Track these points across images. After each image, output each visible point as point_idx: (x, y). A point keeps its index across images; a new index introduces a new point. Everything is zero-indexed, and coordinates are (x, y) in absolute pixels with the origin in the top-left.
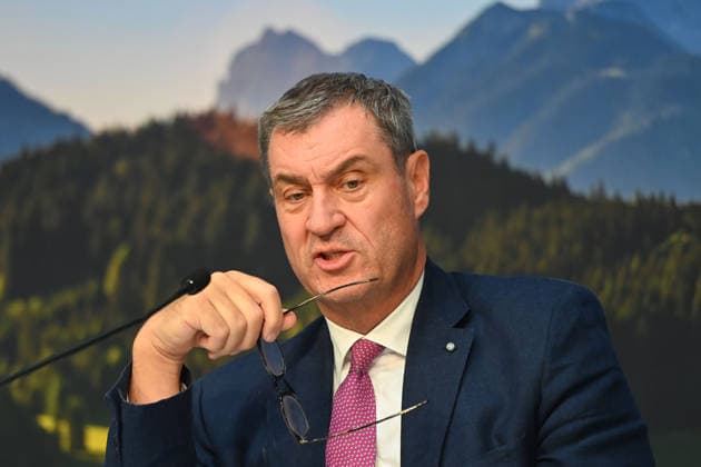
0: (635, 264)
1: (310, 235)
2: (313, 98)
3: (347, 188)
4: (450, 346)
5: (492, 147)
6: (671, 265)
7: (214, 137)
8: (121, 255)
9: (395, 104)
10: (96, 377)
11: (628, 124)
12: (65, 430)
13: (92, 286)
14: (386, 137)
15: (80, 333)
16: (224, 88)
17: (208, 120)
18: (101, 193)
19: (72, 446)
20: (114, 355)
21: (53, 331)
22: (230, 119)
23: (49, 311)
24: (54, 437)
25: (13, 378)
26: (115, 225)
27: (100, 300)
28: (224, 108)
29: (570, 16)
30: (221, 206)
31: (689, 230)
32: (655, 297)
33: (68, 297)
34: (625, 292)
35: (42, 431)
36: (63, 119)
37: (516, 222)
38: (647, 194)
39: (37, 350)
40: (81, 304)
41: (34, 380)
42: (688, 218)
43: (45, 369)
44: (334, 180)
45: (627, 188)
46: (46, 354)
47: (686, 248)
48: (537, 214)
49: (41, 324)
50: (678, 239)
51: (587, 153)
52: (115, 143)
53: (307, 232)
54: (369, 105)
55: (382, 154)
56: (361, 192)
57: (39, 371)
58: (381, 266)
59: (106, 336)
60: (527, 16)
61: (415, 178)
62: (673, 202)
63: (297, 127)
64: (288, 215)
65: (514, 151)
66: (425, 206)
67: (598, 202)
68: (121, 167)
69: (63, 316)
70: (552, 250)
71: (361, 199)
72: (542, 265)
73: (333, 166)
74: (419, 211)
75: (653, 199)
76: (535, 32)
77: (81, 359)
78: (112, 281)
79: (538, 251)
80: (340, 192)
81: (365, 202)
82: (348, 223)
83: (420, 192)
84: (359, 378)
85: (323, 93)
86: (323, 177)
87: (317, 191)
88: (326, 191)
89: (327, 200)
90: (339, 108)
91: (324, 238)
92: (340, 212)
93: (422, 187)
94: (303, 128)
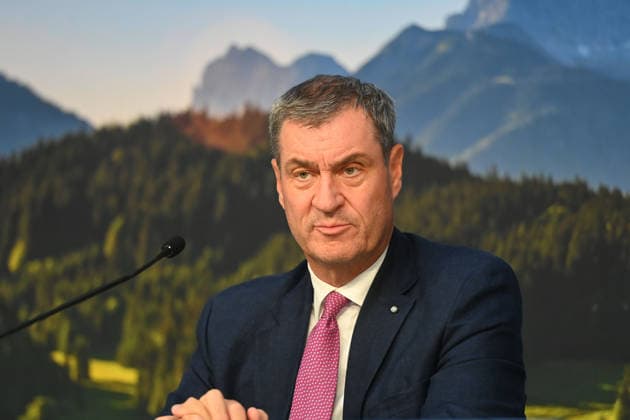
0: (521, 230)
1: (313, 209)
3: (346, 174)
4: (394, 309)
6: (549, 231)
7: (189, 131)
8: (117, 225)
9: (386, 108)
10: (97, 321)
11: (515, 120)
12: (73, 363)
13: (94, 250)
14: (379, 136)
15: (85, 286)
16: (198, 93)
17: (186, 118)
18: (101, 176)
19: (80, 376)
20: (112, 304)
21: (64, 285)
22: (203, 117)
23: (60, 269)
24: (65, 368)
25: (32, 322)
26: (112, 201)
27: (101, 260)
28: (198, 109)
29: (469, 36)
31: (562, 202)
32: (537, 255)
33: (76, 258)
34: (514, 253)
35: (55, 365)
36: (71, 117)
37: (428, 198)
38: (530, 175)
39: (51, 300)
40: (86, 264)
41: (48, 324)
42: (563, 194)
43: (58, 315)
45: (515, 171)
46: (58, 303)
47: (561, 218)
48: (445, 192)
49: (53, 279)
50: (555, 210)
51: (484, 144)
52: (112, 136)
53: (311, 206)
54: (368, 109)
56: (359, 179)
57: (52, 317)
58: (367, 238)
60: (437, 35)
61: (394, 166)
62: (550, 181)
64: (296, 190)
65: (428, 141)
66: (399, 188)
67: (492, 183)
68: (117, 155)
69: (71, 274)
70: (456, 219)
71: (358, 184)
72: (448, 232)
73: (340, 158)
74: (395, 193)
76: (442, 48)
77: (86, 307)
78: (110, 245)
79: (446, 220)
80: (341, 177)
81: (361, 187)
82: (346, 203)
83: (395, 178)
84: (328, 324)
85: (334, 96)
86: (330, 165)
87: (325, 176)
88: (331, 177)
89: (332, 184)
90: (347, 109)
91: (329, 214)
92: (341, 194)
93: (397, 174)
94: (316, 124)
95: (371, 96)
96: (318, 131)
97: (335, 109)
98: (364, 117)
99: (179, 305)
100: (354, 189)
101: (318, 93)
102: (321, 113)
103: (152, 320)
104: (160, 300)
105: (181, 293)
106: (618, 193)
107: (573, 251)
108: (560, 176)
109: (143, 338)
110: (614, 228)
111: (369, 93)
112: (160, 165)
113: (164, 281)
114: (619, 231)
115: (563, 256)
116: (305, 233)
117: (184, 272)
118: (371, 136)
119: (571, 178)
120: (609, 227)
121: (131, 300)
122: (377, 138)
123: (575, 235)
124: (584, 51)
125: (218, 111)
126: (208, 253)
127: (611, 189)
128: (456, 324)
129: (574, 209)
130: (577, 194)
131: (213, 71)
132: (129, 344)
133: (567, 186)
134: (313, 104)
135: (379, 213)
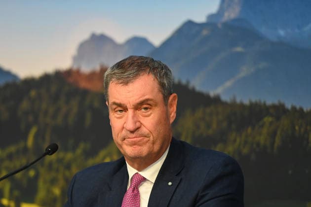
0: (249, 130)
1: (124, 129)
3: (143, 110)
4: (170, 184)
5: (188, 82)
6: (265, 131)
7: (71, 80)
8: (34, 131)
9: (166, 74)
10: (25, 183)
11: (245, 71)
12: (12, 205)
13: (21, 145)
14: (161, 90)
15: (18, 164)
16: (76, 59)
17: (69, 73)
18: (25, 105)
20: (32, 173)
21: (7, 163)
22: (78, 72)
23: (4, 155)
26: (31, 118)
27: (25, 150)
28: (75, 68)
29: (220, 26)
30: (75, 110)
31: (272, 115)
32: (258, 144)
33: (12, 149)
34: (246, 142)
35: (3, 206)
36: (8, 74)
37: (199, 113)
38: (254, 100)
40: (18, 152)
42: (271, 111)
43: (4, 180)
44: (138, 107)
45: (245, 98)
46: (4, 174)
47: (271, 123)
48: (208, 110)
50: (268, 119)
51: (228, 84)
52: (30, 83)
53: (123, 128)
54: (155, 75)
55: (159, 97)
56: (149, 113)
60: (201, 26)
61: (171, 105)
62: (265, 104)
64: (116, 119)
65: (198, 84)
67: (233, 105)
68: (33, 93)
69: (10, 157)
70: (214, 126)
71: (149, 116)
72: (210, 132)
74: (172, 121)
75: (256, 103)
76: (205, 32)
77: (18, 175)
78: (30, 142)
79: (209, 126)
80: (139, 112)
81: (151, 117)
82: (142, 126)
83: (172, 112)
84: (133, 191)
85: (136, 68)
86: (133, 105)
87: (130, 112)
88: (134, 112)
89: (134, 116)
90: (143, 75)
91: (132, 132)
92: (139, 121)
93: (173, 110)
94: (126, 83)
95: (157, 68)
96: (127, 87)
97: (136, 75)
99: (67, 173)
100: (146, 118)
101: (128, 66)
102: (128, 77)
103: (53, 182)
104: (57, 170)
105: (68, 167)
106: (301, 110)
107: (278, 142)
108: (270, 100)
109: (49, 191)
110: (300, 129)
111: (157, 66)
112: (55, 98)
113: (59, 161)
114: (302, 130)
115: (273, 144)
116: (120, 142)
117: (69, 156)
118: (156, 90)
119: (276, 102)
120: (297, 128)
121: (42, 171)
122: (160, 91)
123: (279, 133)
124: (282, 33)
125: (86, 69)
126: (82, 146)
127: (298, 107)
128: (204, 193)
129: (278, 118)
130: (279, 110)
131: (82, 47)
132: (41, 194)
133: (274, 107)
134: (125, 72)
135: (161, 131)
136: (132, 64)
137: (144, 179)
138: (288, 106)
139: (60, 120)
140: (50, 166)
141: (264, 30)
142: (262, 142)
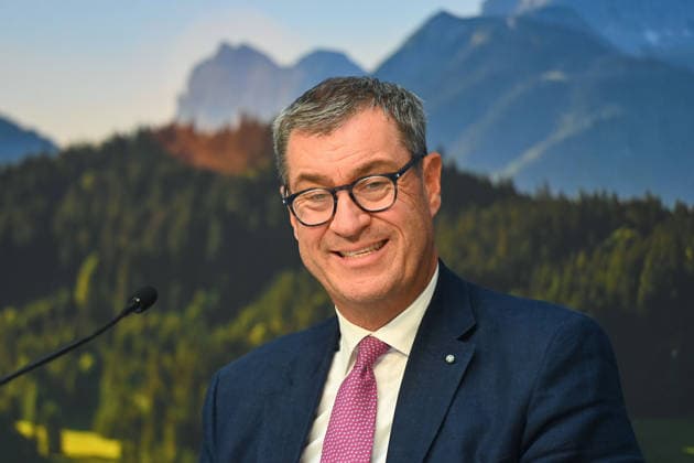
0: (581, 259)
2: (336, 102)
4: (450, 358)
6: (615, 260)
7: (174, 149)
8: (89, 266)
9: (412, 108)
10: (70, 384)
11: (570, 124)
12: (42, 434)
13: (63, 297)
14: (405, 141)
15: (54, 341)
16: (183, 102)
17: (169, 133)
18: (69, 207)
19: (51, 450)
20: (86, 362)
21: (29, 340)
22: (190, 131)
23: (23, 321)
24: (32, 442)
26: (83, 237)
27: (71, 309)
28: (183, 121)
29: (511, 23)
30: (184, 216)
31: (632, 225)
32: (601, 291)
33: (41, 307)
34: (573, 288)
35: (20, 437)
36: (31, 136)
37: (466, 223)
38: (590, 192)
39: (14, 360)
40: (53, 313)
41: (10, 389)
42: (631, 214)
43: (22, 377)
45: (571, 187)
46: (23, 362)
47: (630, 242)
48: (486, 214)
49: (16, 333)
50: (622, 234)
51: (532, 155)
52: (81, 157)
54: (390, 109)
59: (79, 344)
60: (471, 23)
61: (429, 180)
62: (615, 198)
63: (321, 130)
66: (438, 206)
67: (544, 201)
68: (88, 181)
69: (37, 326)
70: (501, 249)
72: (492, 264)
74: (434, 211)
75: (596, 197)
76: (478, 38)
77: (55, 367)
78: (82, 290)
79: (488, 250)
83: (432, 193)
86: (348, 176)
90: (362, 111)
93: (434, 188)
94: (327, 130)
96: (328, 138)
98: (384, 118)
99: (167, 361)
102: (330, 117)
103: (136, 381)
104: (145, 355)
105: (169, 347)
107: (646, 285)
108: (627, 192)
109: (125, 402)
111: (390, 91)
112: (141, 191)
113: (149, 333)
115: (634, 290)
117: (172, 321)
118: (395, 141)
119: (641, 195)
120: (689, 253)
121: (110, 356)
122: (403, 144)
123: (647, 264)
124: (652, 37)
125: (208, 124)
126: (201, 297)
127: (690, 207)
129: (645, 231)
130: (648, 214)
131: (199, 74)
132: (108, 410)
133: (636, 205)
136: (335, 90)
137: (385, 348)
138: (669, 204)
139: (148, 241)
140: (128, 346)
141: (611, 33)
142: (610, 285)
